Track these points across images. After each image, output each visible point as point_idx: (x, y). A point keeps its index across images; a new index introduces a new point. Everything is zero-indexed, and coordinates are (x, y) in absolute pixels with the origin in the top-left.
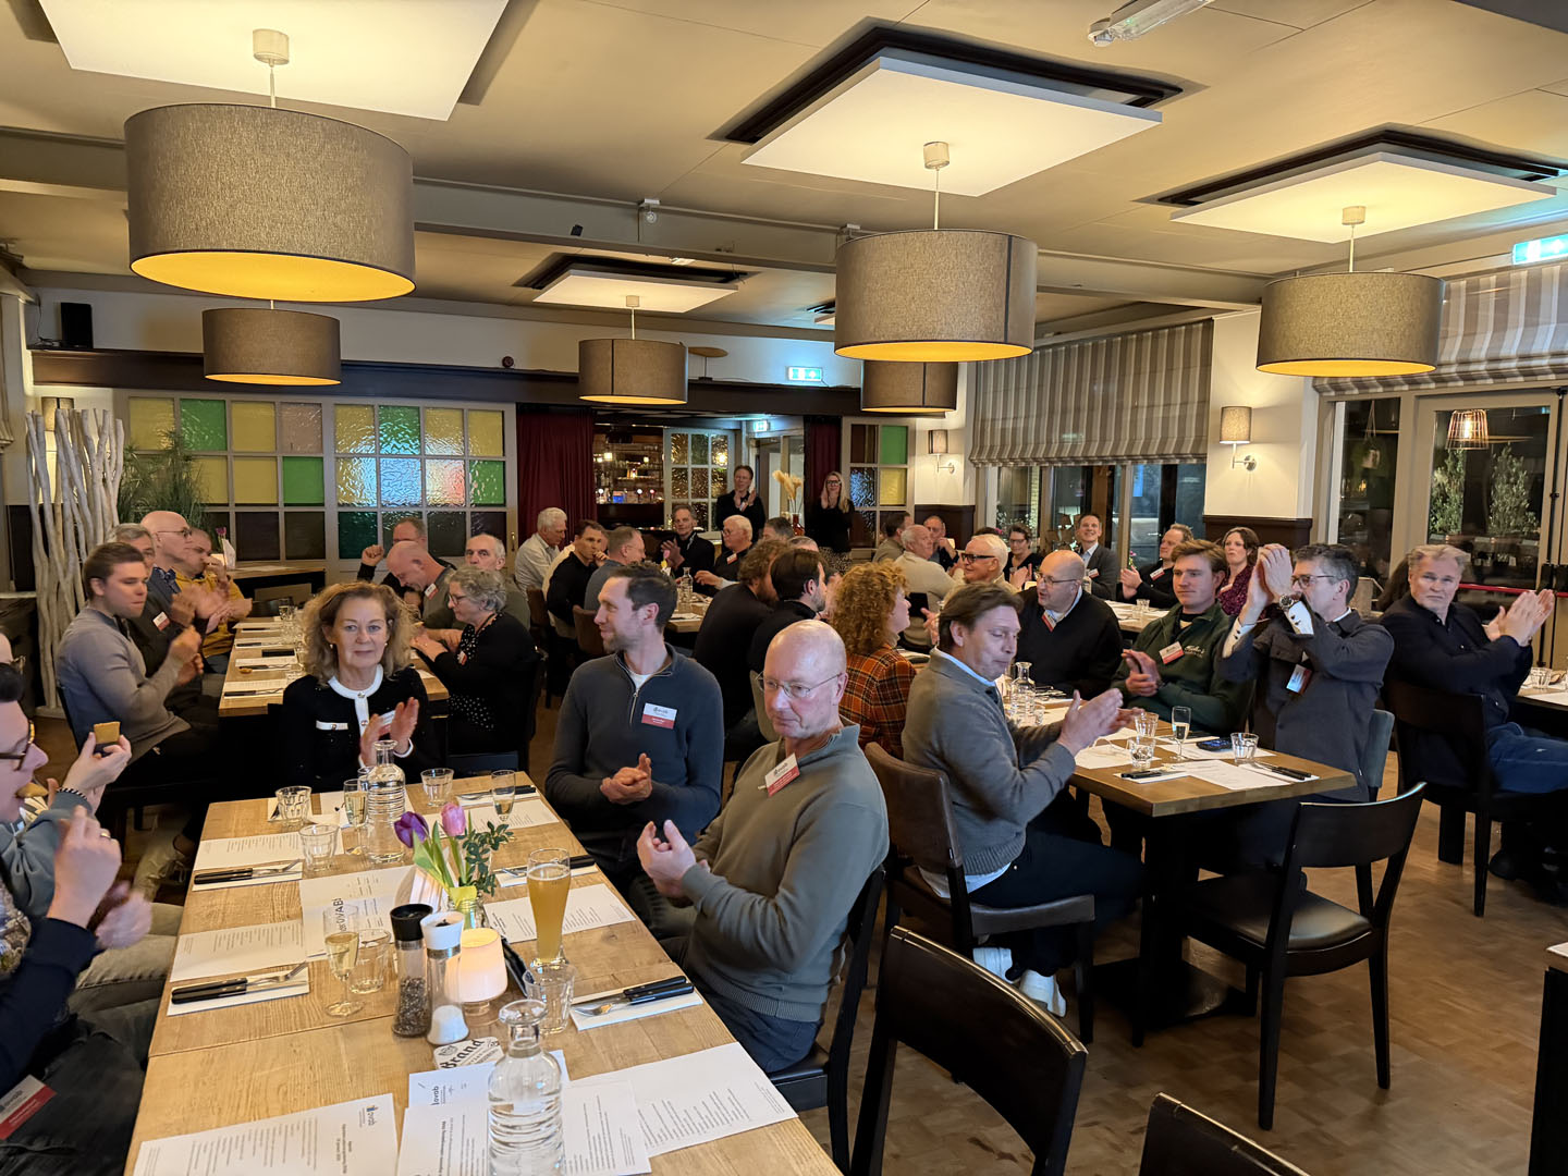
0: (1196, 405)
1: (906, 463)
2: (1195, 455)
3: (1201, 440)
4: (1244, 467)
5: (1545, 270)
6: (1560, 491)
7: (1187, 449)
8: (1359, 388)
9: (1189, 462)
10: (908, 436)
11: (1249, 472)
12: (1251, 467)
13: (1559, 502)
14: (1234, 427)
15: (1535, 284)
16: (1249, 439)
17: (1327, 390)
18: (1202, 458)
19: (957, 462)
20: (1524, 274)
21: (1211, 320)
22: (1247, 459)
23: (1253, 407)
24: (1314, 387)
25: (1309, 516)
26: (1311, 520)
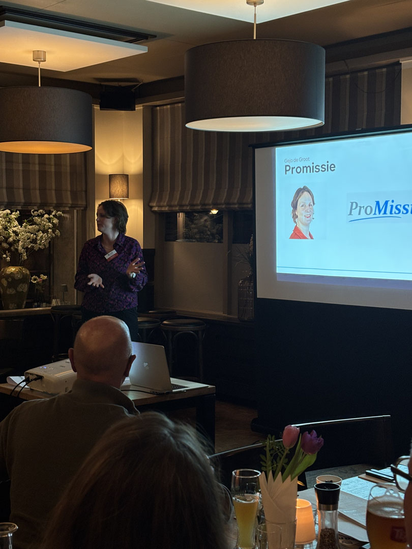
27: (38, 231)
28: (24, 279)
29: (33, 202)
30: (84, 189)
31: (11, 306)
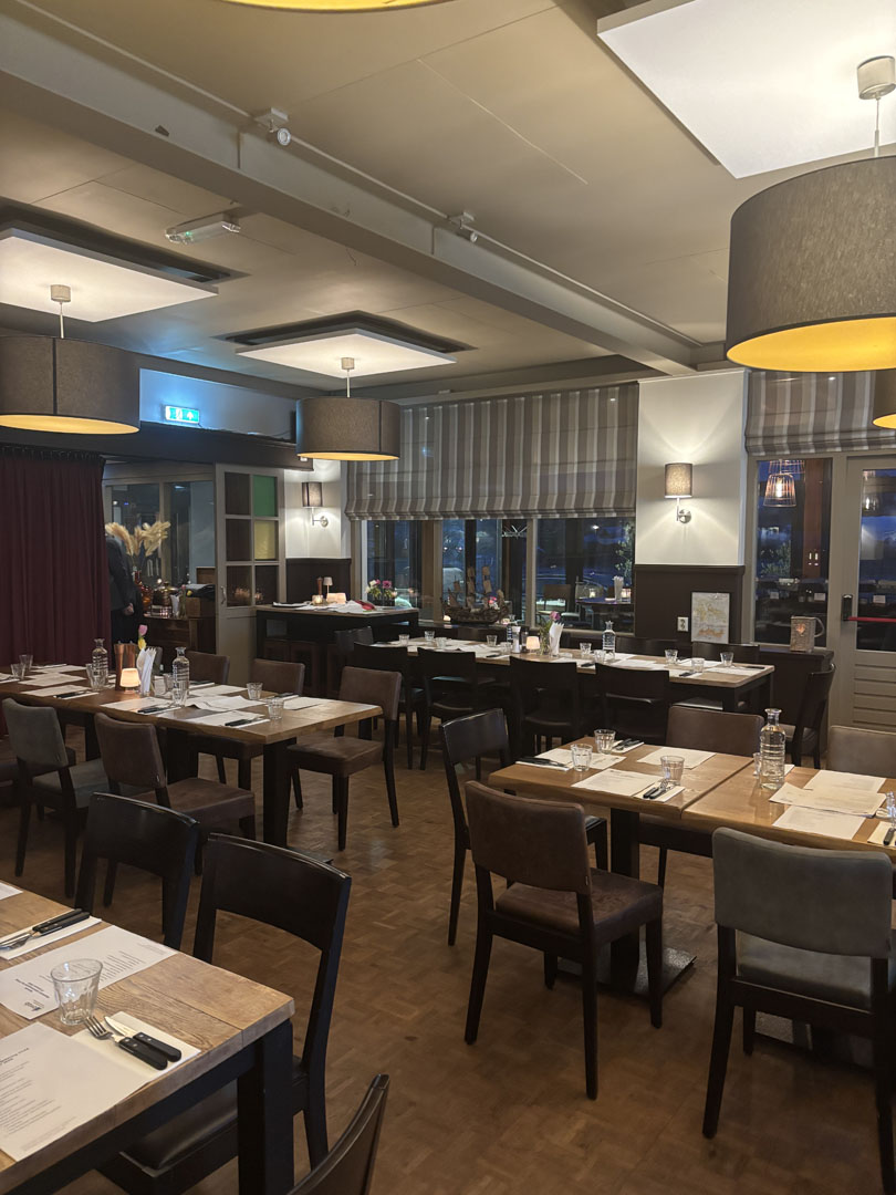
0: (615, 463)
1: (276, 515)
2: (618, 509)
3: (626, 495)
7: (610, 502)
10: (277, 486)
11: (683, 526)
12: (686, 520)
14: (676, 483)
16: (691, 494)
18: (629, 512)
19: (333, 518)
21: (637, 383)
22: (683, 512)
23: (692, 463)
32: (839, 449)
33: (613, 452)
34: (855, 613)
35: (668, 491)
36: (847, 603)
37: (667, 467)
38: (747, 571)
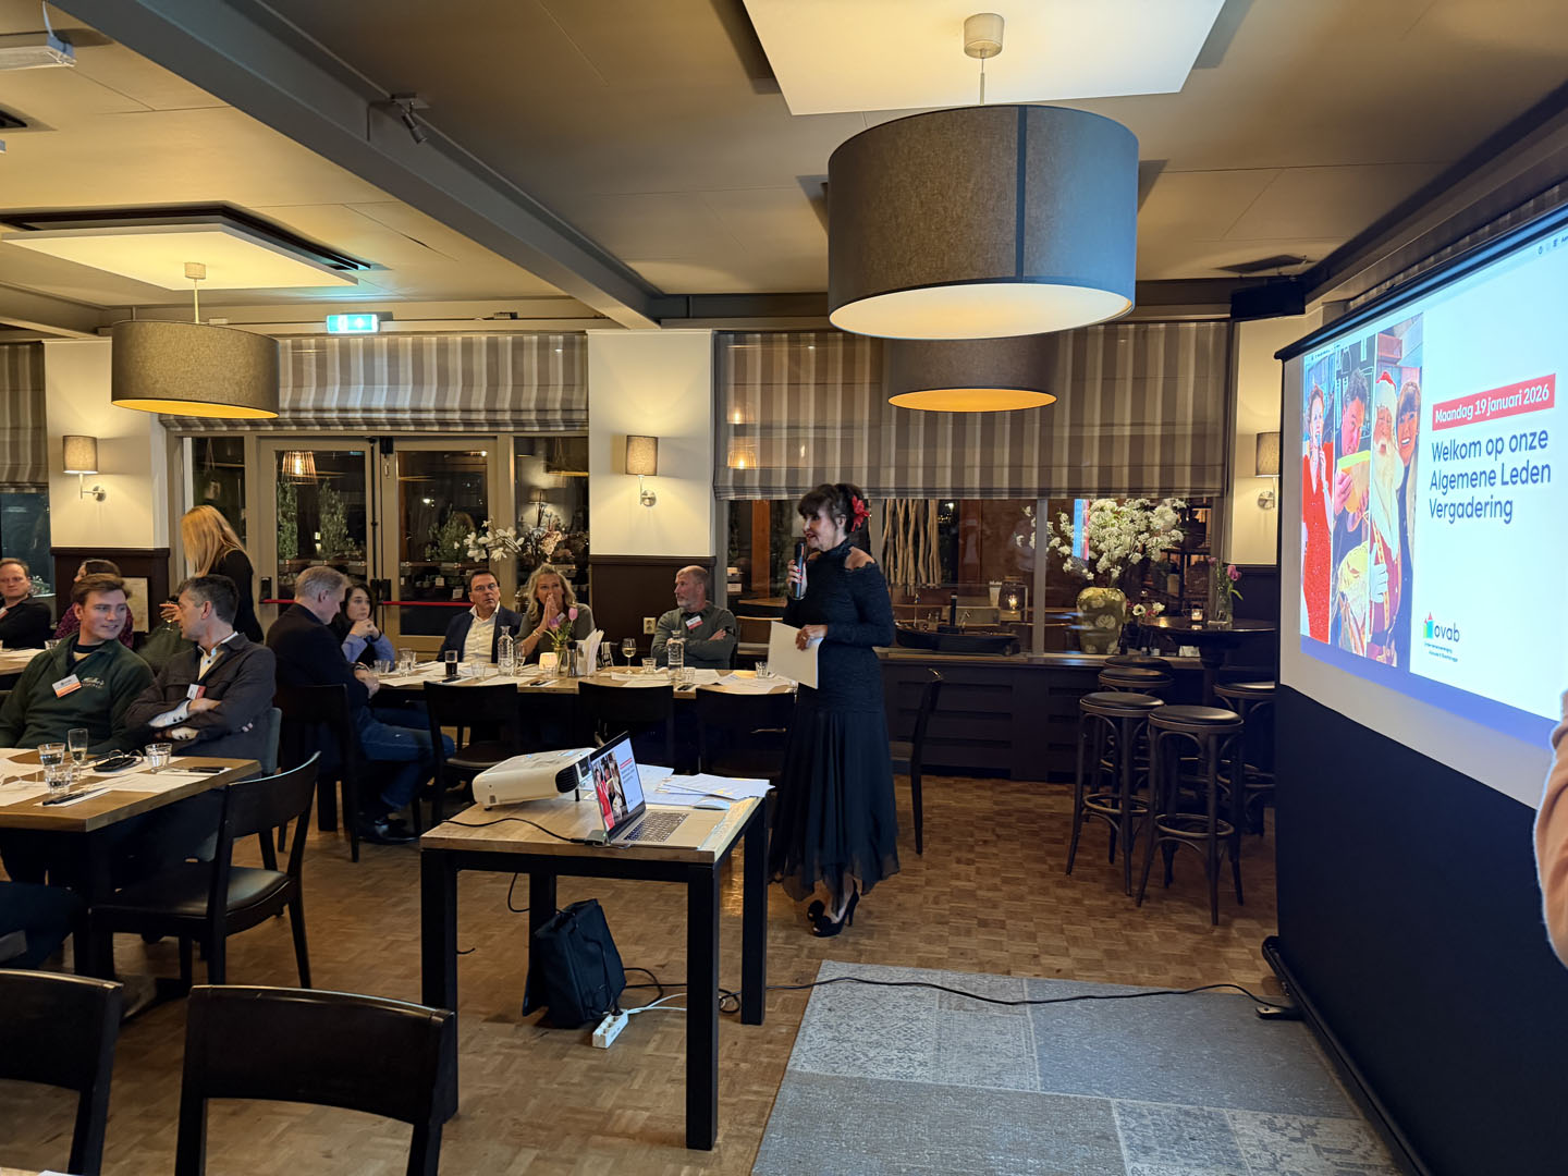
0: (29, 431)
2: (34, 484)
3: (40, 465)
4: (92, 498)
5: (352, 340)
6: (378, 520)
7: (24, 477)
8: (205, 426)
9: (27, 491)
11: (98, 503)
12: (101, 497)
13: (378, 528)
14: (78, 457)
15: (345, 350)
16: (96, 470)
17: (175, 427)
18: (44, 487)
20: (336, 341)
21: (40, 344)
22: (96, 489)
23: (97, 437)
24: (161, 421)
25: (166, 545)
26: (168, 549)
27: (1141, 533)
28: (1110, 608)
29: (1114, 485)
30: (1219, 461)
31: (1089, 648)
32: (248, 428)
33: (27, 420)
34: (275, 596)
35: (68, 466)
36: (266, 585)
37: (65, 438)
38: (172, 552)
